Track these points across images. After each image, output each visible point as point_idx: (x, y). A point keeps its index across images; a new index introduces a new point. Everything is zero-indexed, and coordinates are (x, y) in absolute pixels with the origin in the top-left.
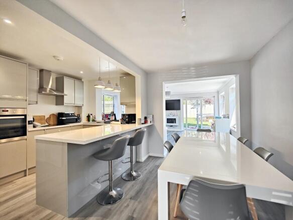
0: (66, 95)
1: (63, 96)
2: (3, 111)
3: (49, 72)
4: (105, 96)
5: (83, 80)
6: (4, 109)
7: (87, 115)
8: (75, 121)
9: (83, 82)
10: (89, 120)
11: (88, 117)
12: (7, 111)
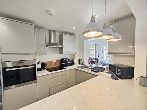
0: (64, 47)
1: (63, 48)
2: (19, 63)
3: (54, 31)
4: (90, 45)
5: (76, 35)
6: (19, 62)
7: (79, 60)
8: (71, 65)
9: (76, 36)
10: (79, 63)
11: (79, 61)
12: (22, 63)
